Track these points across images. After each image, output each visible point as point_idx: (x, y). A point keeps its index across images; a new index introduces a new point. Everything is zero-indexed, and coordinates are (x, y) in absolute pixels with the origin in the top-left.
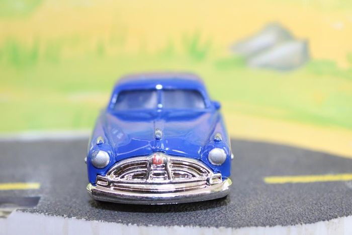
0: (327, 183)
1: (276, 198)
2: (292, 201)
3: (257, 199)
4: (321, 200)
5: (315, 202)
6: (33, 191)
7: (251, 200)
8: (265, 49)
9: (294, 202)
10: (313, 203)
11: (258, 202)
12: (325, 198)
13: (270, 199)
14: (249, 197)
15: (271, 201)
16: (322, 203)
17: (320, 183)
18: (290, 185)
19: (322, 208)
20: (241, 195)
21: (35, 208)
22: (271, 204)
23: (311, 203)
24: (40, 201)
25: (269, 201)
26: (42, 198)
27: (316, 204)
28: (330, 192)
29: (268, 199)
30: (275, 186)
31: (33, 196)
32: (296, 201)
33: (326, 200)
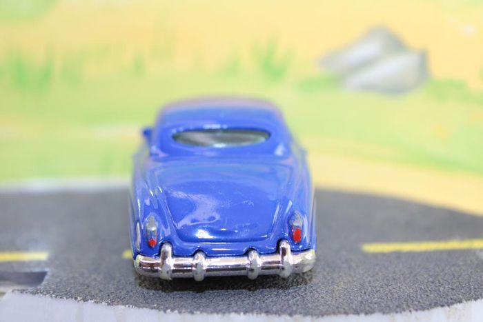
0: (450, 253)
1: (377, 274)
2: (399, 278)
3: (350, 275)
4: (439, 277)
5: (431, 279)
6: (39, 263)
7: (340, 276)
8: (368, 63)
9: (402, 279)
10: (428, 281)
11: (350, 279)
12: (446, 274)
13: (369, 275)
14: (339, 272)
15: (370, 278)
16: (441, 281)
17: (441, 252)
18: (398, 255)
19: (441, 289)
20: (328, 269)
21: (38, 287)
22: (370, 282)
23: (426, 281)
24: (47, 278)
25: (367, 278)
26: (49, 274)
27: (432, 283)
28: (453, 265)
29: (366, 275)
30: (376, 256)
31: (37, 270)
32: (404, 278)
33: (447, 276)
